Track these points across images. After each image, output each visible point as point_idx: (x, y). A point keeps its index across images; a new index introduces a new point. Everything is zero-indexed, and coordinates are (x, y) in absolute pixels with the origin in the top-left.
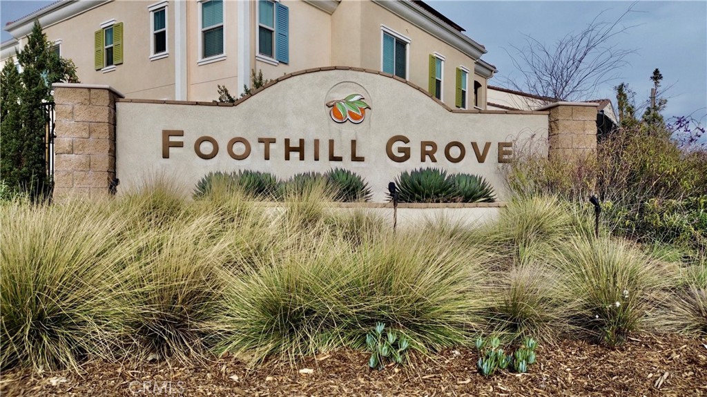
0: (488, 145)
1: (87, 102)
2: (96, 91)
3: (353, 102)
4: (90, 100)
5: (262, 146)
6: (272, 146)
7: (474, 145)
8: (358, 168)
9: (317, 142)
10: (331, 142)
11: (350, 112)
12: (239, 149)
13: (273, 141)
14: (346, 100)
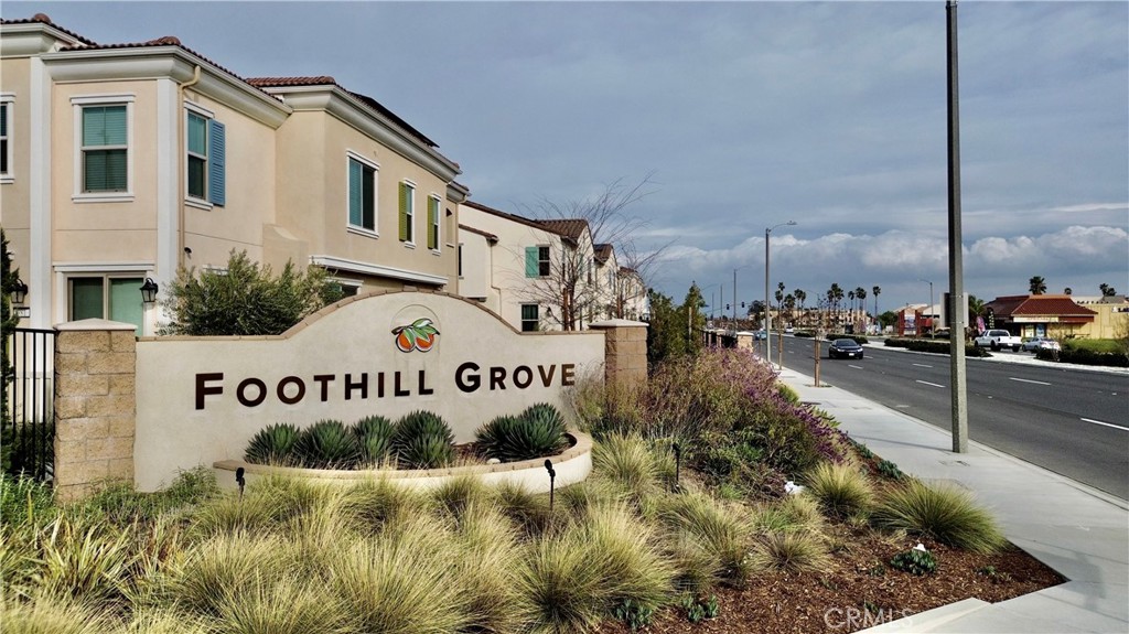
0: (553, 367)
1: (106, 348)
2: (119, 333)
3: (420, 329)
4: (110, 346)
5: (319, 384)
6: (330, 384)
7: (541, 368)
8: (426, 402)
9: (381, 376)
10: (398, 375)
11: (418, 339)
12: (292, 391)
13: (332, 377)
14: (413, 326)
